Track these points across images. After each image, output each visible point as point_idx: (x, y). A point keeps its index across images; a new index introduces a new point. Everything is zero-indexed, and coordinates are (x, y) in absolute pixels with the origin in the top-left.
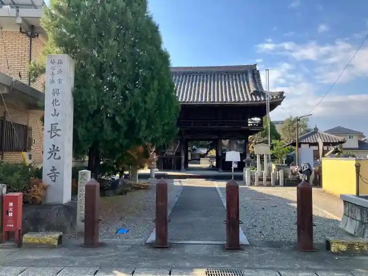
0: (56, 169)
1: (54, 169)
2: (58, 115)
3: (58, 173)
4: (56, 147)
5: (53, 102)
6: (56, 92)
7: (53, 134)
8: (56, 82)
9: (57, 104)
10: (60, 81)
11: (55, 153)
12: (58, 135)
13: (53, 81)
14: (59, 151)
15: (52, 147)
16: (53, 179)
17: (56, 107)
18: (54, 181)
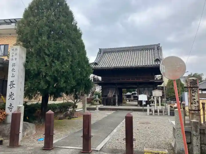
0: (12, 105)
1: (11, 105)
2: (14, 77)
3: (13, 107)
4: (12, 94)
5: (12, 70)
6: (14, 65)
7: (11, 86)
8: (14, 60)
9: (14, 71)
10: (16, 59)
11: (12, 97)
12: (14, 87)
13: (12, 59)
14: (14, 95)
15: (10, 93)
16: (10, 110)
17: (13, 73)
18: (11, 111)
